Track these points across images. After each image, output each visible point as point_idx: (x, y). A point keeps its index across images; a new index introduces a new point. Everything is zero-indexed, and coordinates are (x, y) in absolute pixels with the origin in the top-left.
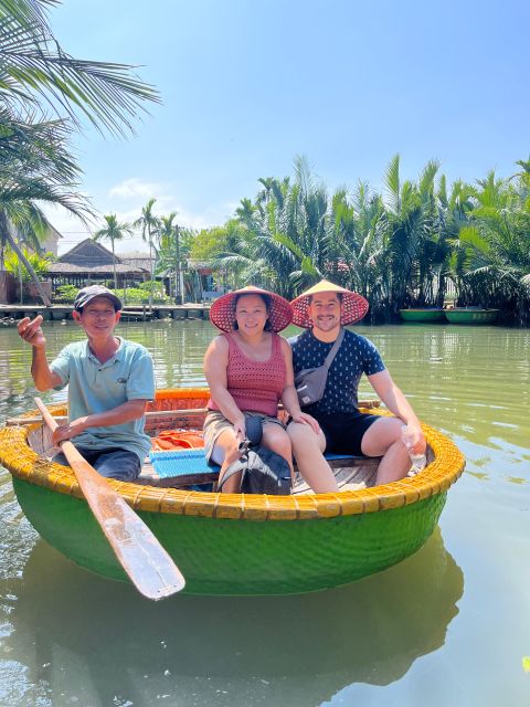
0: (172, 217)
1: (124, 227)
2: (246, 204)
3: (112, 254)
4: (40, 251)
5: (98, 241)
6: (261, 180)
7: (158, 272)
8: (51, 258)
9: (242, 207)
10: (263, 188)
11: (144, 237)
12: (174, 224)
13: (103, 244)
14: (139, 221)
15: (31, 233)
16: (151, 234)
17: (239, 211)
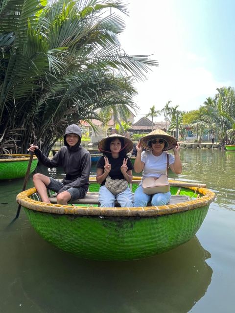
0: (176, 107)
1: (158, 112)
2: (209, 100)
3: (152, 122)
4: (127, 122)
5: (147, 118)
6: (217, 89)
7: (170, 129)
8: (131, 124)
9: (207, 101)
10: (218, 92)
11: (165, 115)
12: (177, 110)
13: (149, 119)
14: (163, 110)
15: (124, 116)
16: (167, 114)
17: (205, 103)
